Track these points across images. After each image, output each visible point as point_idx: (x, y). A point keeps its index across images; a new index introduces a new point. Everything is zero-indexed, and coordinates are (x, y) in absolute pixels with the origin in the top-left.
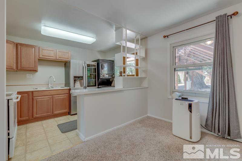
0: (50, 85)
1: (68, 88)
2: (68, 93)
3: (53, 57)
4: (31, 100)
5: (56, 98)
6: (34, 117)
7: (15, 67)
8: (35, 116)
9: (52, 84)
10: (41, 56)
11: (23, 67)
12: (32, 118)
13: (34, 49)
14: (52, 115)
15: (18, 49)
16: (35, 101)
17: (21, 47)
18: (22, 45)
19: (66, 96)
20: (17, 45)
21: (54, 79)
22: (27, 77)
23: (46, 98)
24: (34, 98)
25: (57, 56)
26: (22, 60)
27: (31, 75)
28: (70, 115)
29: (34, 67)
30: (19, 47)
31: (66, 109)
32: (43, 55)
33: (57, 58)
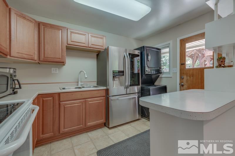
0: (80, 83)
1: (105, 88)
2: (104, 95)
3: (85, 43)
4: (57, 106)
5: (90, 103)
6: (61, 132)
7: (36, 57)
8: (62, 130)
9: (82, 82)
10: (70, 42)
11: (47, 57)
12: (59, 135)
13: (61, 31)
14: (85, 127)
15: (40, 31)
16: (63, 107)
17: (44, 28)
18: (46, 25)
19: (101, 100)
20: (39, 25)
21: (86, 75)
22: (53, 72)
23: (77, 103)
24: (61, 103)
25: (89, 42)
26: (46, 48)
27: (57, 69)
28: (106, 128)
29: (61, 58)
30: (42, 27)
31: (102, 119)
32: (72, 41)
33: (89, 46)
